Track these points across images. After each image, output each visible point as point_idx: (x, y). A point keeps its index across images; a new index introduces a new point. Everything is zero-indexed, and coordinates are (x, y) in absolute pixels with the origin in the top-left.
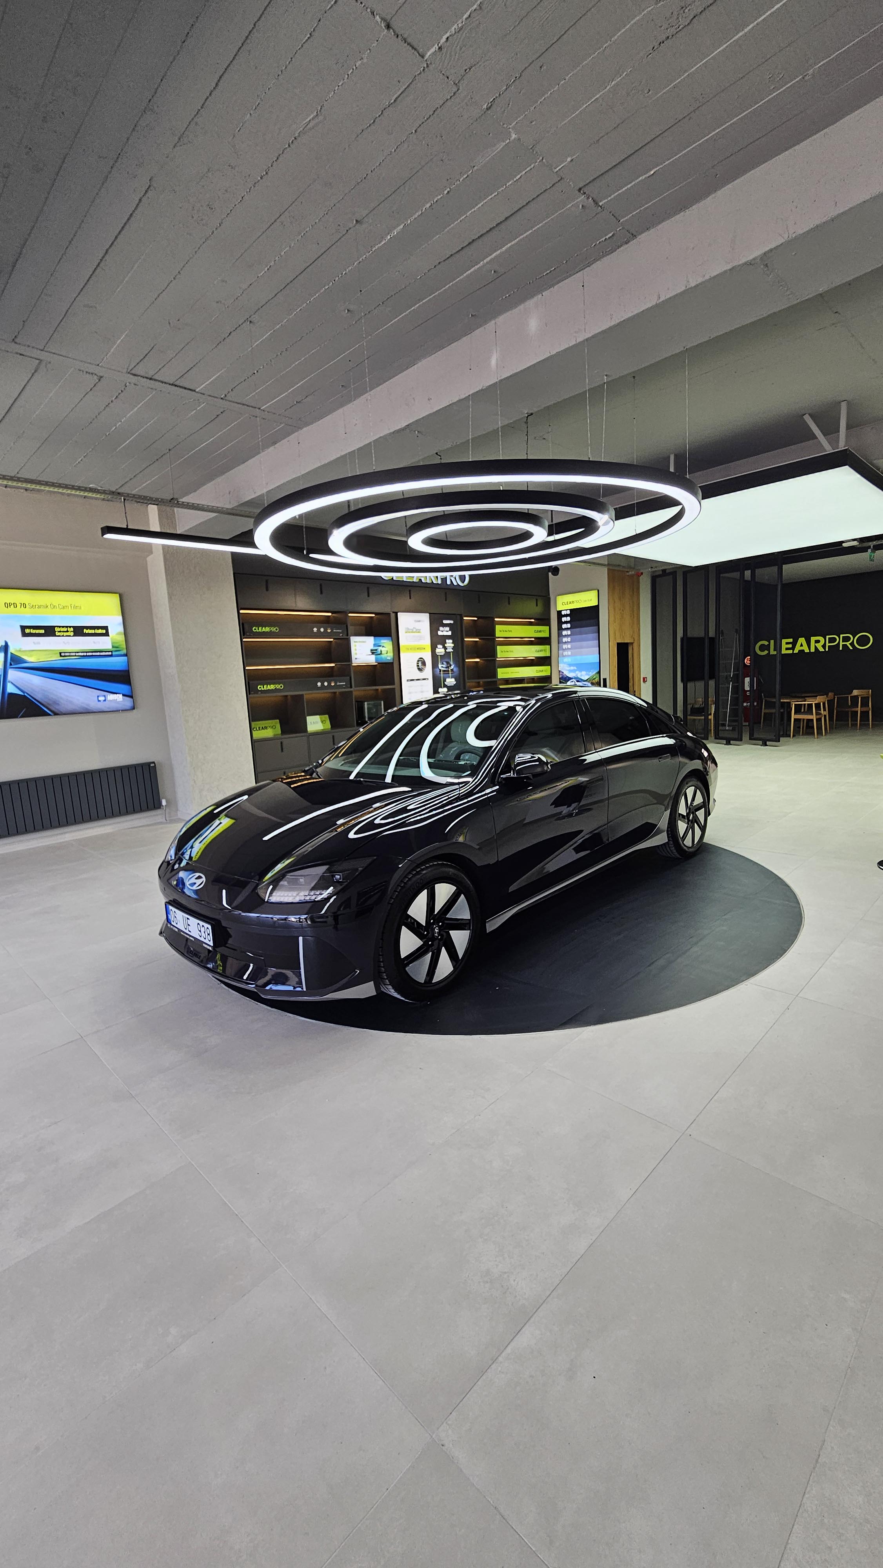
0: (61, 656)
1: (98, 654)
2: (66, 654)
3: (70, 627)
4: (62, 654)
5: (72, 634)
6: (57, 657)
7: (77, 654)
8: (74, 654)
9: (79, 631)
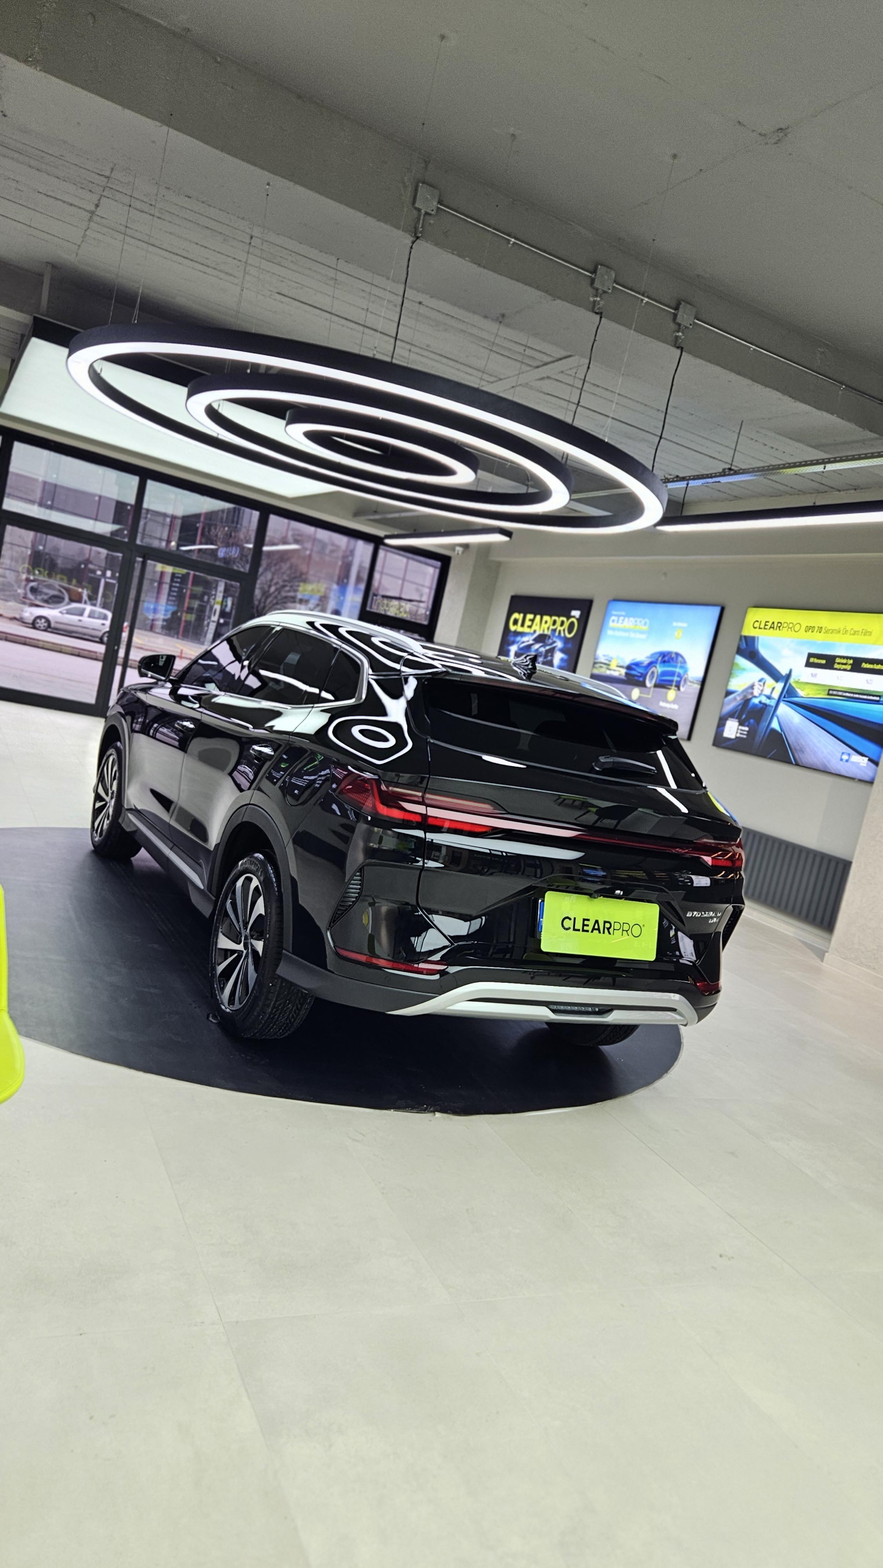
0: (829, 694)
1: (865, 697)
2: (835, 693)
3: (850, 658)
4: (831, 692)
5: (849, 667)
6: (825, 695)
7: (844, 694)
8: (840, 693)
9: (857, 665)
